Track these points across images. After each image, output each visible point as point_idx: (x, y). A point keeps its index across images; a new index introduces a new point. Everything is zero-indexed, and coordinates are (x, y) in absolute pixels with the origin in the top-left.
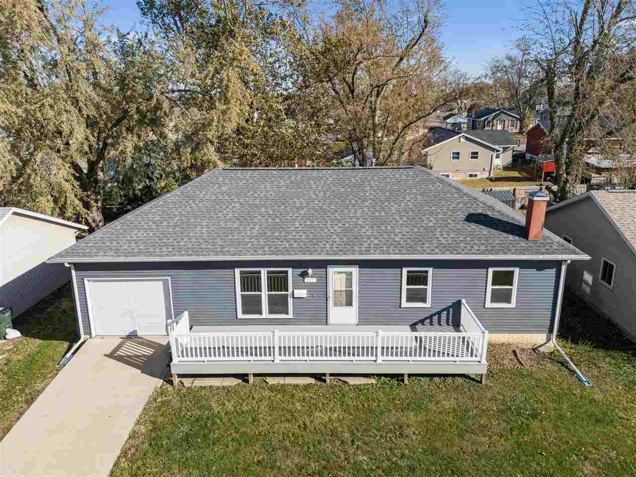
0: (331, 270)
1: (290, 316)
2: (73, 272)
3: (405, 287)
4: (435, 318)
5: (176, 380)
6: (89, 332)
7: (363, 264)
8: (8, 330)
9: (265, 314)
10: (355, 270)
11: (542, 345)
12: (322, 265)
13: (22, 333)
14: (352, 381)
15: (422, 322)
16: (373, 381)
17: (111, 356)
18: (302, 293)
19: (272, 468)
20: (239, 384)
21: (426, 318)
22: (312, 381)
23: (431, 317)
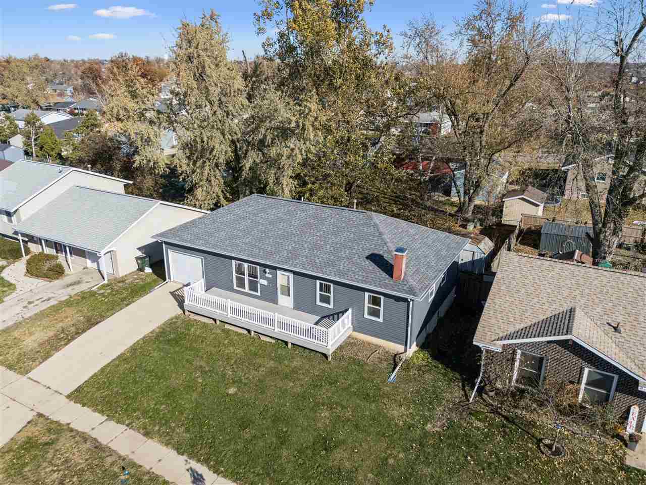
0: (279, 272)
1: (259, 294)
2: (164, 245)
3: (318, 292)
4: (336, 316)
5: (187, 313)
6: (170, 278)
7: (295, 273)
8: (146, 268)
9: (247, 290)
10: (291, 275)
11: (401, 353)
12: (275, 268)
13: (153, 271)
14: (263, 338)
15: (328, 316)
16: (273, 341)
17: (172, 293)
18: (265, 282)
19: (190, 363)
20: (212, 324)
21: (331, 315)
22: (246, 332)
23: (333, 315)
